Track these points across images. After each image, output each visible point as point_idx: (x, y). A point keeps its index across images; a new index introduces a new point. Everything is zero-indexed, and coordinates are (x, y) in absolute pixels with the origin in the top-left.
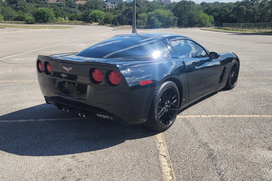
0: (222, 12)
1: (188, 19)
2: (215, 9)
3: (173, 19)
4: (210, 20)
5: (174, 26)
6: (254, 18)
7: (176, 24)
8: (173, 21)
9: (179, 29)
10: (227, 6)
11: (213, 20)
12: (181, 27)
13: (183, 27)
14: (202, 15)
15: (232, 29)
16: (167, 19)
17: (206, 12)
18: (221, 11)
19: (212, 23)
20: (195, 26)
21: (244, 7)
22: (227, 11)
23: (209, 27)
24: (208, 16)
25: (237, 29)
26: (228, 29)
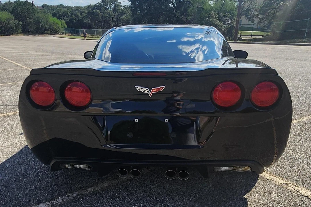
0: (73, 16)
1: (35, 24)
2: (64, 12)
3: (14, 24)
4: (63, 26)
5: (17, 33)
6: (110, 24)
7: (20, 31)
8: (16, 26)
9: (26, 36)
10: (77, 10)
11: (66, 26)
12: (28, 34)
13: (30, 35)
14: (52, 20)
15: (91, 36)
16: (6, 23)
17: (54, 15)
18: (71, 15)
19: (66, 29)
20: (45, 34)
21: (99, 11)
22: (78, 15)
23: (63, 34)
24: (59, 20)
25: (97, 36)
26: (87, 36)
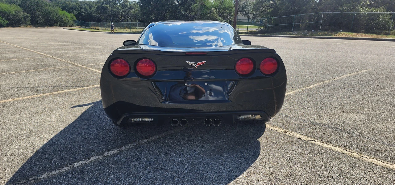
0: (82, 10)
1: (44, 16)
2: (73, 6)
3: (23, 16)
4: (72, 19)
5: (26, 25)
6: (119, 18)
7: (29, 23)
8: (25, 19)
9: (34, 28)
10: (86, 4)
11: (75, 19)
12: (37, 26)
13: (39, 27)
14: (61, 13)
15: (101, 29)
16: (14, 15)
17: (63, 9)
18: (80, 9)
19: (75, 22)
20: (54, 26)
21: (108, 6)
22: (87, 9)
23: (72, 26)
24: (68, 14)
25: (106, 29)
26: (97, 29)
